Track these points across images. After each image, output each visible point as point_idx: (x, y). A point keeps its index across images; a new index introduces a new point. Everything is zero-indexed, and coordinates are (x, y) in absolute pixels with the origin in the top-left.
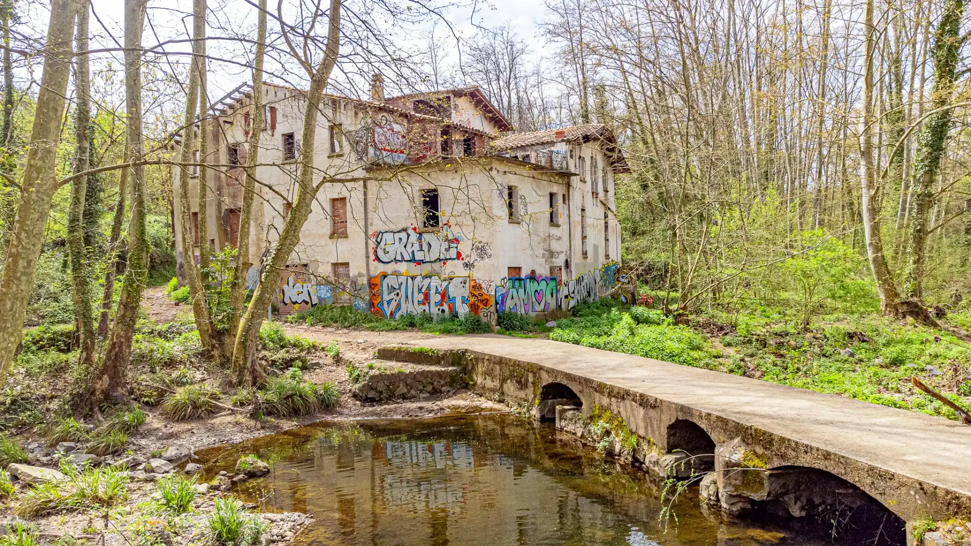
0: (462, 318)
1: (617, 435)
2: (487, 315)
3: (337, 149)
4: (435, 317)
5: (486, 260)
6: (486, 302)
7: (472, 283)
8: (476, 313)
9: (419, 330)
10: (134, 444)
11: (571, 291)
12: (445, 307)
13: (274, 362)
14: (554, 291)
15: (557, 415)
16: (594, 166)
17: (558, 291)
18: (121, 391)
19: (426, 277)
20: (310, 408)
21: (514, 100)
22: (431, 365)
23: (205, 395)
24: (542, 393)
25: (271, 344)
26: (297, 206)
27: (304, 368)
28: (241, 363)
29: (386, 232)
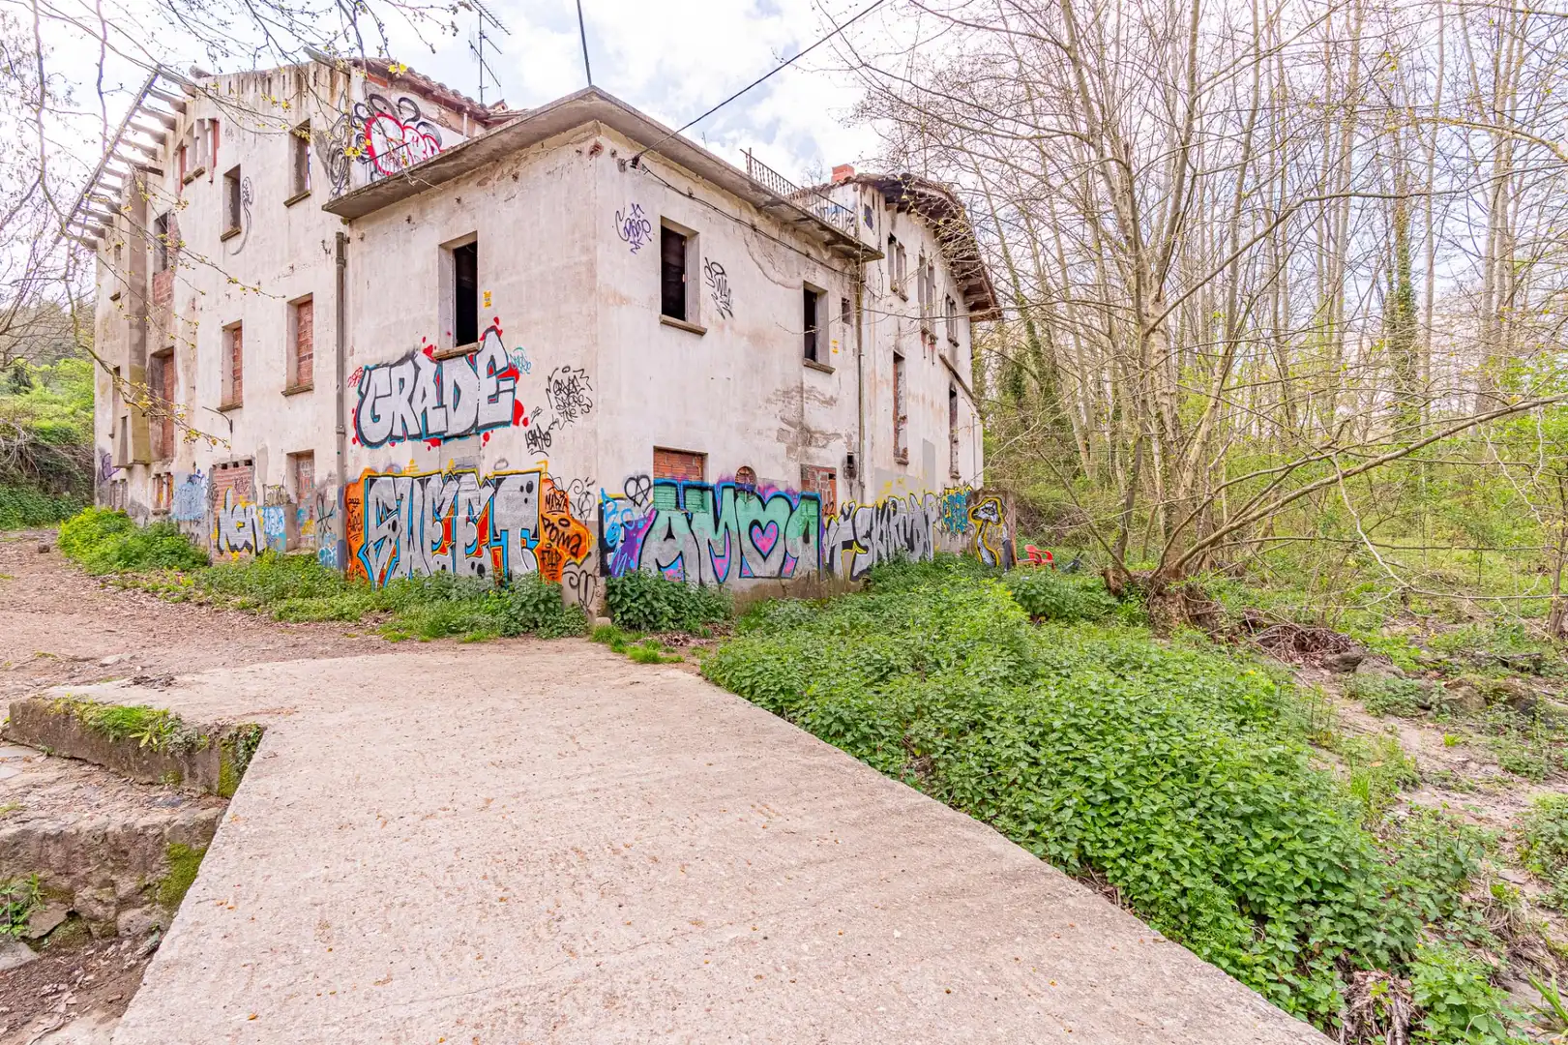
0: (521, 590)
2: (580, 582)
4: (464, 587)
5: (580, 420)
6: (576, 545)
7: (546, 490)
8: (554, 577)
11: (861, 532)
12: (487, 559)
14: (813, 529)
17: (822, 530)
19: (450, 477)
29: (377, 367)
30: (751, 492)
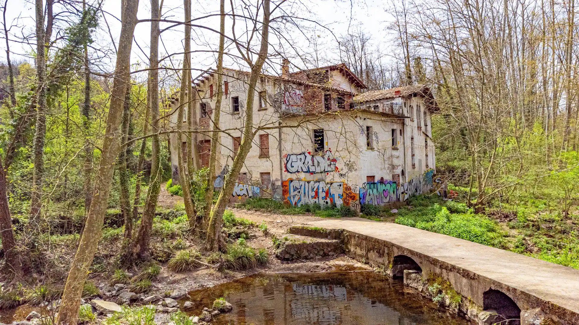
0: (339, 207)
1: (447, 293)
2: (354, 206)
3: (263, 106)
4: (322, 207)
5: (354, 172)
6: (353, 198)
7: (345, 186)
8: (347, 204)
9: (313, 214)
10: (155, 287)
11: (406, 189)
12: (328, 200)
13: (230, 234)
14: (395, 190)
15: (405, 276)
16: (418, 110)
17: (397, 190)
18: (146, 253)
19: (316, 182)
20: (252, 264)
21: (364, 67)
22: (322, 238)
23: (192, 256)
24: (394, 261)
25: (228, 224)
26: (244, 144)
27: (247, 238)
28: (212, 237)
29: (292, 154)
30: (383, 183)
